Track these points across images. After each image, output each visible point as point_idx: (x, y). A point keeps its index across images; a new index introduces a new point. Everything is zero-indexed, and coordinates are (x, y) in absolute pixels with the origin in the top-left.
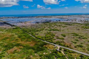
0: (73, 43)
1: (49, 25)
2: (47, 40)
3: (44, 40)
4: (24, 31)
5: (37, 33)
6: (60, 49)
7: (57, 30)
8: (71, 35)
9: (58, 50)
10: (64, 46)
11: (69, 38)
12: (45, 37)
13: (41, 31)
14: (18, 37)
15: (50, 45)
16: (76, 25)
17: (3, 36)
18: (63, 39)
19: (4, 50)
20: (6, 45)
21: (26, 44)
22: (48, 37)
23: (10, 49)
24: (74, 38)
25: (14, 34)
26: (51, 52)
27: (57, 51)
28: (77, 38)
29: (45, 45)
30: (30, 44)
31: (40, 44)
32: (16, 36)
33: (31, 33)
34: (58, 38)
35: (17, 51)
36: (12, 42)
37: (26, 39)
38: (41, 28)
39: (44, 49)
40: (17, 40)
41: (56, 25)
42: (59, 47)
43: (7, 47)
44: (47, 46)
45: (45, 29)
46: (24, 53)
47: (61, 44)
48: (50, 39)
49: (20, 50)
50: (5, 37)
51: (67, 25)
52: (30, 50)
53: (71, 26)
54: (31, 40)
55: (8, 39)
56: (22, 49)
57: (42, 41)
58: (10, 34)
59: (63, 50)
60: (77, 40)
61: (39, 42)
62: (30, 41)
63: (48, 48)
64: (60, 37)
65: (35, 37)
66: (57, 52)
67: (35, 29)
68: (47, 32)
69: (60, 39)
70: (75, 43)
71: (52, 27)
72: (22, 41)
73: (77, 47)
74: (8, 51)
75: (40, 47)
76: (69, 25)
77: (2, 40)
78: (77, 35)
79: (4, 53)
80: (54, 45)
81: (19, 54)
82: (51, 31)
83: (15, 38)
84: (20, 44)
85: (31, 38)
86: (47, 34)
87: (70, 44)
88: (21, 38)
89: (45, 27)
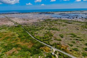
0: (69, 46)
1: (50, 23)
2: (45, 42)
4: (25, 30)
8: (68, 36)
10: (60, 49)
11: (66, 39)
12: (43, 38)
13: (41, 31)
14: (18, 37)
15: (47, 47)
17: (6, 35)
18: (60, 40)
19: (4, 51)
20: (6, 45)
21: (24, 45)
22: (46, 38)
23: (9, 50)
24: (71, 39)
26: (46, 56)
27: (52, 55)
28: (74, 39)
30: (28, 45)
32: (17, 35)
35: (15, 53)
36: (12, 42)
37: (25, 40)
38: (42, 27)
39: (40, 52)
40: (17, 40)
42: (54, 50)
43: (7, 48)
46: (21, 55)
47: (57, 47)
48: (47, 40)
49: (18, 52)
50: (6, 36)
52: (27, 53)
54: (30, 40)
55: (9, 39)
57: (39, 43)
58: (12, 33)
59: (58, 53)
60: (74, 43)
61: (36, 43)
62: (28, 42)
64: (58, 38)
65: (34, 37)
67: (36, 28)
68: (46, 32)
69: (57, 40)
70: (72, 46)
71: (52, 25)
72: (21, 41)
74: (7, 52)
77: (4, 40)
79: (3, 55)
81: (16, 57)
82: (50, 31)
83: (15, 37)
85: (30, 38)
86: (46, 34)
87: (66, 47)
88: (21, 38)
89: (45, 26)
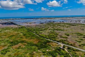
0: (78, 42)
1: (53, 25)
2: (51, 39)
3: (47, 38)
5: (41, 32)
6: (63, 47)
7: (61, 30)
8: (75, 34)
9: (62, 47)
10: (68, 44)
12: (49, 36)
13: (45, 31)
14: (23, 35)
15: (53, 43)
16: (80, 25)
17: (10, 34)
18: (67, 38)
19: (10, 45)
20: (12, 41)
21: (30, 41)
22: (51, 36)
23: (15, 45)
24: (78, 37)
25: (20, 32)
28: (81, 37)
29: (48, 42)
30: (34, 41)
31: (43, 41)
32: (22, 34)
33: (36, 32)
34: (61, 37)
35: (21, 47)
36: (17, 39)
37: (30, 37)
38: (45, 28)
40: (22, 37)
41: (59, 25)
42: (62, 45)
43: (13, 43)
44: (50, 44)
45: (49, 28)
46: (28, 49)
47: (65, 43)
48: (53, 38)
49: (24, 46)
51: (70, 26)
52: (33, 47)
53: (75, 26)
54: (35, 38)
55: (14, 37)
56: (26, 45)
58: (16, 32)
59: (67, 48)
60: (82, 40)
61: (42, 40)
63: (52, 45)
64: (64, 36)
65: (39, 35)
66: (61, 50)
67: (39, 29)
68: (51, 31)
69: (63, 38)
70: (80, 42)
71: (56, 27)
72: (26, 38)
73: (82, 46)
74: (13, 46)
75: (44, 44)
76: (73, 25)
77: (9, 37)
78: (81, 35)
79: (10, 48)
80: (58, 43)
81: (23, 50)
82: (55, 31)
83: (20, 36)
84: (24, 41)
85: (35, 36)
86: (51, 33)
87: (74, 43)
88: (26, 36)
89: (49, 27)
